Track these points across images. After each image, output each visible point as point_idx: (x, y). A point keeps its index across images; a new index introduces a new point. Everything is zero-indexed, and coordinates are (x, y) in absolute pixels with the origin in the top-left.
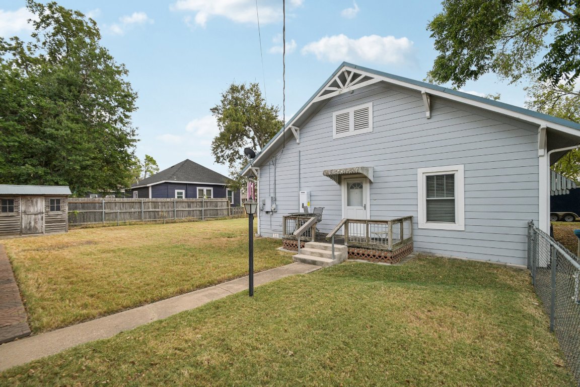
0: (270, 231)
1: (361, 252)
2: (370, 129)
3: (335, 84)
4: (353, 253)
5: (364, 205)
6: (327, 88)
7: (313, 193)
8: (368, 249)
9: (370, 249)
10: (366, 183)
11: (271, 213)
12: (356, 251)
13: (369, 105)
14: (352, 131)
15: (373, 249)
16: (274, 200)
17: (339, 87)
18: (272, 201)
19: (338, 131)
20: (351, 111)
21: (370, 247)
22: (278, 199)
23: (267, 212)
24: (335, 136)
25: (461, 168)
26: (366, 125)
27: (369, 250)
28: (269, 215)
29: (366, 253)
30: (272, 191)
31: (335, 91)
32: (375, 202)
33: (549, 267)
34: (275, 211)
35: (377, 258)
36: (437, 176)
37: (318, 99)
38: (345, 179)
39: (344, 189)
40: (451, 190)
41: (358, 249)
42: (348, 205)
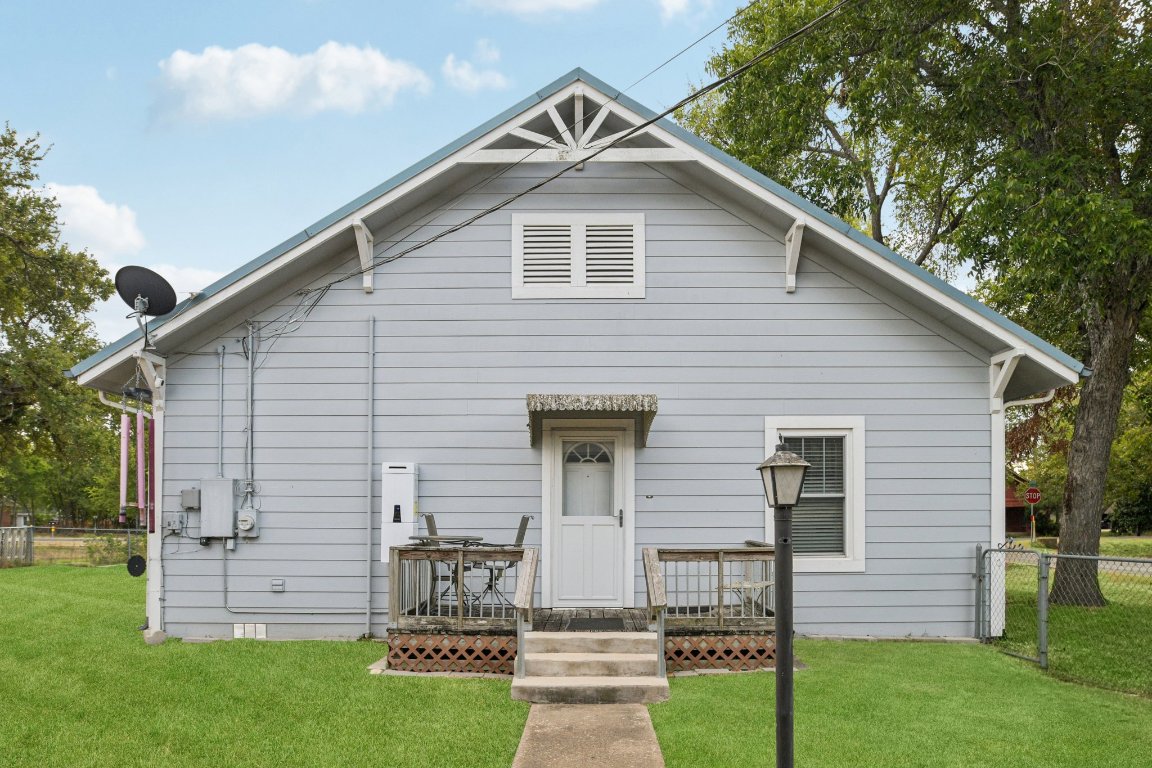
0: (223, 616)
1: (703, 645)
2: (636, 288)
3: (544, 125)
4: (679, 653)
5: (617, 513)
6: (514, 128)
7: (429, 473)
8: (726, 633)
9: (732, 633)
10: (624, 445)
11: (230, 544)
12: (686, 645)
13: (636, 220)
14: (578, 285)
15: (742, 633)
16: (246, 492)
17: (559, 139)
18: (236, 496)
19: (529, 276)
20: (579, 223)
21: (731, 628)
22: (261, 487)
23: (207, 542)
24: (520, 289)
25: (858, 423)
26: (625, 274)
27: (728, 638)
28: (216, 551)
29: (720, 647)
30: (235, 456)
31: (544, 147)
32: (650, 504)
33: (1004, 637)
34: (253, 534)
35: (753, 657)
36: (808, 440)
37: (475, 155)
38: (553, 429)
39: (551, 462)
40: (837, 476)
41: (695, 639)
42: (565, 513)
